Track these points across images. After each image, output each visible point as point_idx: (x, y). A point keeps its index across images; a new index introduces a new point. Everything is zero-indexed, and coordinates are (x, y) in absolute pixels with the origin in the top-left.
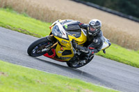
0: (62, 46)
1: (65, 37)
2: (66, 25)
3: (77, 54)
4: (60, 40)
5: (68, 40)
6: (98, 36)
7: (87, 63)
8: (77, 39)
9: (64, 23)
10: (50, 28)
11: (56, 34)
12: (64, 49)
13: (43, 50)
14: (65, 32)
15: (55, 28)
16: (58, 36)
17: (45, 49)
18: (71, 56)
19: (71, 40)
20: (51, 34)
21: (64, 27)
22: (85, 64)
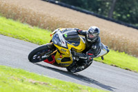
0: (61, 54)
1: (64, 45)
2: (66, 34)
4: (60, 48)
5: (67, 48)
9: (65, 31)
11: (56, 42)
12: (64, 56)
13: (43, 57)
14: (64, 41)
17: (45, 56)
19: (70, 48)
20: (51, 41)
21: (64, 36)
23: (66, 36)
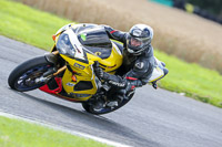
0: (74, 73)
1: (81, 56)
2: (83, 34)
3: (102, 89)
4: (72, 62)
5: (86, 62)
6: (145, 56)
7: (120, 105)
8: (104, 62)
9: (81, 29)
10: (54, 38)
11: (64, 51)
12: (79, 79)
13: (37, 80)
14: (80, 47)
15: (63, 38)
16: (67, 54)
17: (42, 79)
18: (91, 92)
19: (91, 62)
20: (55, 49)
21: (79, 38)
22: (116, 108)
23: (84, 39)
